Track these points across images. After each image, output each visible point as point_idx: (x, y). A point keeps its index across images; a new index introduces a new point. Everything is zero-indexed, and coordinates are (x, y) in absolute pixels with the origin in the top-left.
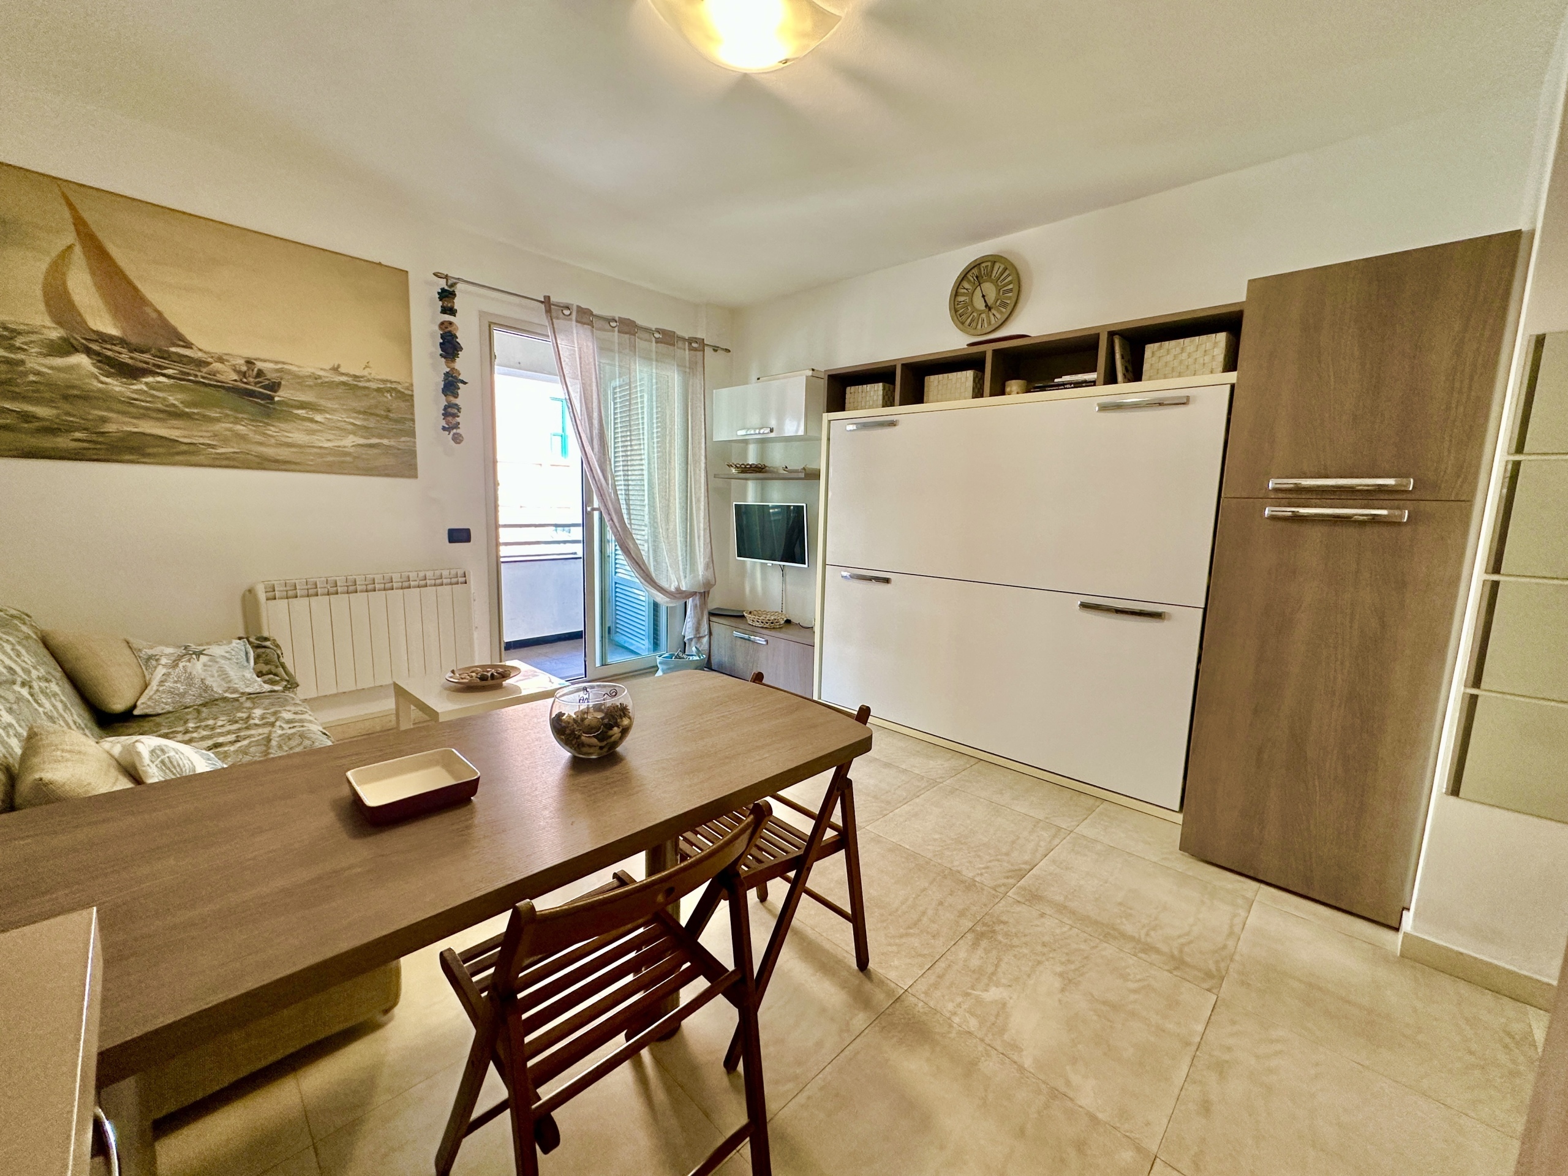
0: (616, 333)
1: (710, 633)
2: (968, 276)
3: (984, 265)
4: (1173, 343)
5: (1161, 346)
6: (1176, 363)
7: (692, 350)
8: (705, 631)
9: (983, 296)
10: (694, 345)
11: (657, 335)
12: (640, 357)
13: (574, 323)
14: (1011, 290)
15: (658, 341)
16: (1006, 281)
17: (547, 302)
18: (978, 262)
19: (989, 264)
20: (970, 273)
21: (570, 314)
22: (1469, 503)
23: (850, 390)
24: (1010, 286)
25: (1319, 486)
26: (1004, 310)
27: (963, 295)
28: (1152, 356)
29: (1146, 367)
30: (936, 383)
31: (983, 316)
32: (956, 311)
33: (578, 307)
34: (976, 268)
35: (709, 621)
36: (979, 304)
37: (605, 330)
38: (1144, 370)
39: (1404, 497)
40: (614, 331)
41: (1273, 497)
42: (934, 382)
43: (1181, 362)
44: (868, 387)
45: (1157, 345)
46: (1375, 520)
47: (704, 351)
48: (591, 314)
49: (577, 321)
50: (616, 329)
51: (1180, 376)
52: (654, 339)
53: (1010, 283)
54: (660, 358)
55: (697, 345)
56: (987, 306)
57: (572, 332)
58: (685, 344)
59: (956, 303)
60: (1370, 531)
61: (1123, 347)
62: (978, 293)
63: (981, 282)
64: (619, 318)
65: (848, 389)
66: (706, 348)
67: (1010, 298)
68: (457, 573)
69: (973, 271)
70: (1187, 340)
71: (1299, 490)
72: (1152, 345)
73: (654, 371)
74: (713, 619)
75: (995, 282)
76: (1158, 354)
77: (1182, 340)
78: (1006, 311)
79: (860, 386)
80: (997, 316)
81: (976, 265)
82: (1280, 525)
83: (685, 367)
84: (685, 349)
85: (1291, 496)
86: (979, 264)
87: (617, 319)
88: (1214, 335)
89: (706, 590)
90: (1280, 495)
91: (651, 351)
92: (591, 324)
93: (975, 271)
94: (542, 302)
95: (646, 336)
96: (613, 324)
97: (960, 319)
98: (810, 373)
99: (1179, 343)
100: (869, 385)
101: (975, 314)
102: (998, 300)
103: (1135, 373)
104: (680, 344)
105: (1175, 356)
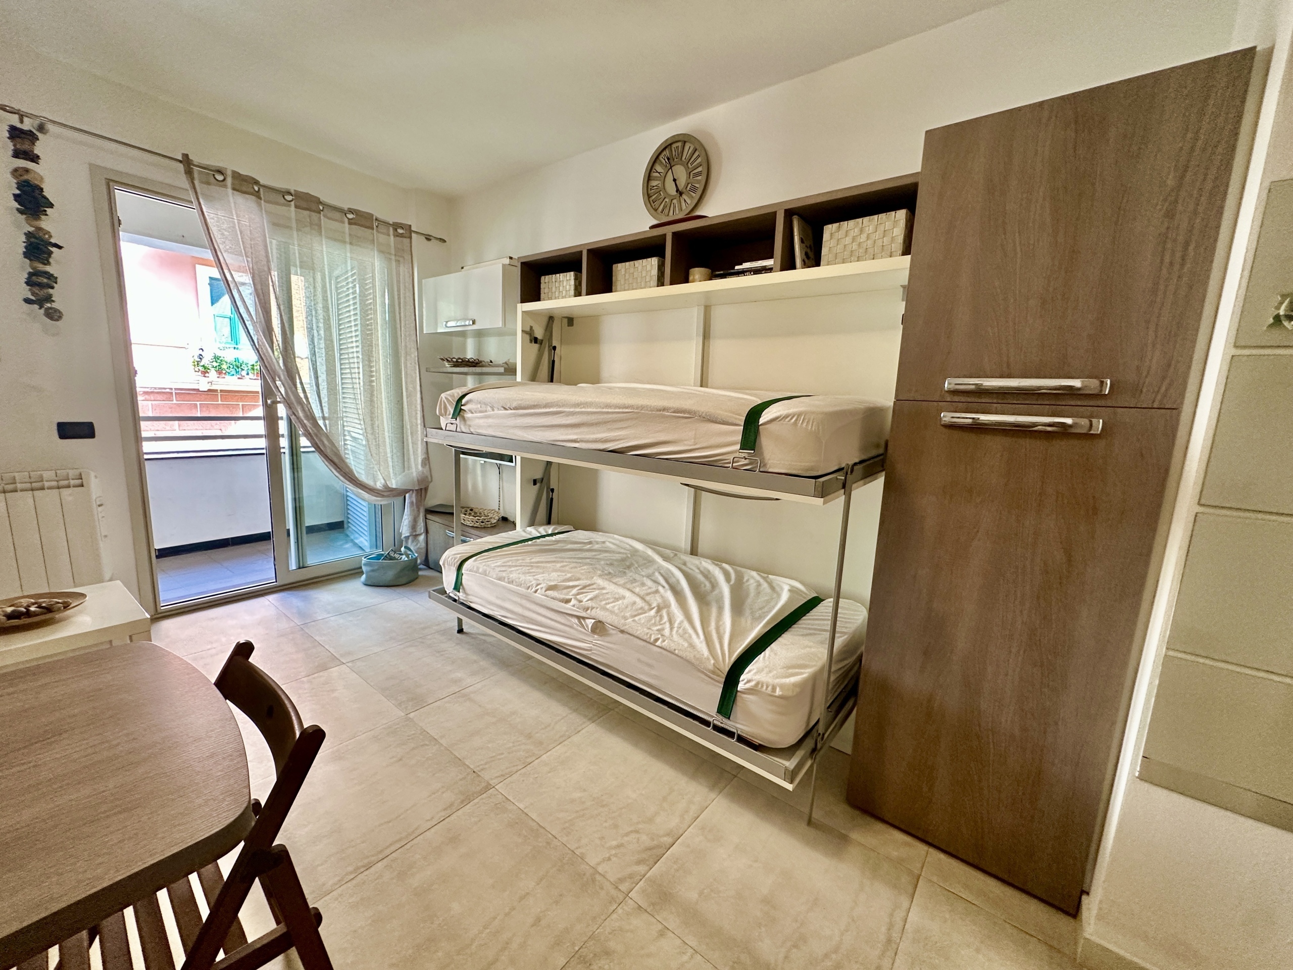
0: (293, 208)
1: (427, 531)
2: (660, 158)
3: (674, 146)
4: (852, 223)
5: (839, 227)
6: (855, 246)
7: (397, 236)
8: (421, 528)
9: (675, 180)
10: (400, 231)
11: (350, 216)
12: (328, 238)
13: (230, 191)
14: (700, 174)
15: (351, 221)
16: (695, 163)
17: (186, 161)
18: (669, 142)
19: (679, 144)
20: (662, 155)
21: (224, 180)
22: (1177, 411)
23: (545, 279)
24: (700, 169)
25: (1001, 388)
26: (694, 195)
27: (656, 179)
28: (831, 239)
29: (824, 251)
30: (623, 270)
31: (675, 201)
32: (649, 196)
33: (234, 173)
34: (667, 150)
35: (426, 518)
36: (671, 189)
37: (277, 204)
38: (822, 254)
39: (1099, 403)
40: (290, 206)
41: (949, 399)
42: (621, 270)
43: (859, 244)
44: (561, 276)
45: (835, 225)
46: (1064, 432)
47: (411, 238)
48: (257, 182)
49: (234, 189)
50: (293, 203)
51: (859, 259)
52: (346, 220)
53: (700, 165)
54: (354, 241)
55: (403, 231)
56: (677, 190)
57: (229, 201)
58: (389, 230)
59: (650, 187)
60: (1060, 446)
61: (802, 231)
62: (670, 177)
63: (672, 165)
64: (295, 191)
65: (543, 278)
66: (413, 235)
67: (699, 182)
68: (68, 474)
69: (664, 153)
70: (866, 219)
71: (981, 392)
72: (830, 226)
73: (349, 255)
74: (429, 516)
75: (686, 166)
76: (836, 236)
77: (861, 219)
78: (696, 196)
79: (554, 276)
80: (688, 201)
81: (667, 146)
82: (956, 434)
83: (390, 254)
84: (389, 235)
85: (969, 400)
86: (671, 145)
87: (293, 192)
88: (893, 213)
89: (423, 487)
90: (956, 399)
91: (344, 233)
92: (257, 195)
93: (667, 153)
94: (181, 162)
95: (337, 215)
96: (289, 198)
97: (653, 205)
98: (507, 261)
99: (858, 223)
100: (561, 274)
101: (667, 200)
102: (688, 184)
103: (814, 259)
104: (382, 228)
105: (854, 239)
